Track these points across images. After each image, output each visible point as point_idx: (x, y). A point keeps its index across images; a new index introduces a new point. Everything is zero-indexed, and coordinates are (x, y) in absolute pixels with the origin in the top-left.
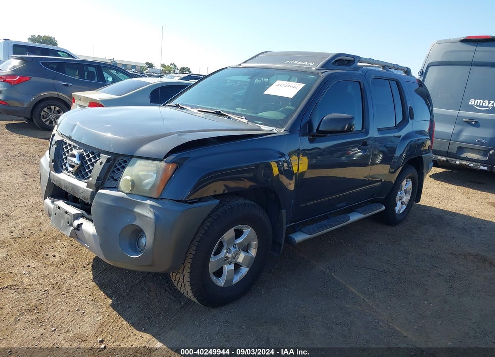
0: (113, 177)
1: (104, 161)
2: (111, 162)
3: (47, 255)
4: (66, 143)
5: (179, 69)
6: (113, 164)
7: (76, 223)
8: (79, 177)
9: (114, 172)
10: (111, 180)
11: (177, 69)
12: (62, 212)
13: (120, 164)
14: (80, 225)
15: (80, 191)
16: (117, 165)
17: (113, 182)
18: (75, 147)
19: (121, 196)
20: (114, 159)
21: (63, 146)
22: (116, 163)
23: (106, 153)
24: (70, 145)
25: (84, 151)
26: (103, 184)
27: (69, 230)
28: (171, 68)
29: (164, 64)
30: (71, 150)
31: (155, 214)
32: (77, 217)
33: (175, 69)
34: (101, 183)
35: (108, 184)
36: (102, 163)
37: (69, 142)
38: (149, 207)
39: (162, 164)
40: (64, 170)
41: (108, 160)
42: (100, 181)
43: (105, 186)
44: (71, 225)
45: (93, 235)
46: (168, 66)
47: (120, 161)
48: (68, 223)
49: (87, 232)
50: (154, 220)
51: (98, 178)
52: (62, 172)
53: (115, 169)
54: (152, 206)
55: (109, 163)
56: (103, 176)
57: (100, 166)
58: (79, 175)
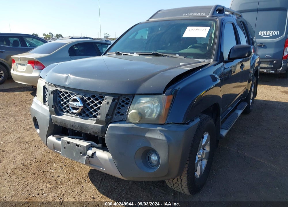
0: (119, 113)
1: (110, 101)
2: (116, 101)
3: (53, 177)
4: (61, 92)
5: (55, 36)
6: (118, 102)
7: (90, 153)
8: (84, 116)
9: (119, 108)
10: (118, 115)
11: (54, 36)
12: (72, 145)
13: (123, 101)
14: (94, 154)
15: (90, 128)
16: (121, 103)
17: (120, 116)
18: (72, 94)
19: (131, 126)
20: (118, 98)
21: (59, 94)
22: (120, 101)
23: (109, 94)
24: (67, 93)
25: (84, 96)
26: (111, 119)
27: (83, 159)
28: (50, 36)
29: (45, 34)
30: (69, 96)
31: (166, 136)
32: (89, 148)
33: (53, 36)
34: (110, 119)
35: (115, 118)
36: (108, 103)
37: (64, 90)
38: (159, 132)
39: (164, 97)
40: (65, 112)
41: (114, 100)
42: (109, 117)
43: (113, 120)
44: (85, 154)
45: (110, 160)
46: (48, 35)
47: (124, 99)
48: (81, 153)
49: (102, 159)
50: (167, 141)
51: (107, 115)
52: (63, 115)
53: (120, 106)
54: (161, 131)
55: (115, 102)
56: (111, 113)
57: (107, 105)
58: (83, 115)
